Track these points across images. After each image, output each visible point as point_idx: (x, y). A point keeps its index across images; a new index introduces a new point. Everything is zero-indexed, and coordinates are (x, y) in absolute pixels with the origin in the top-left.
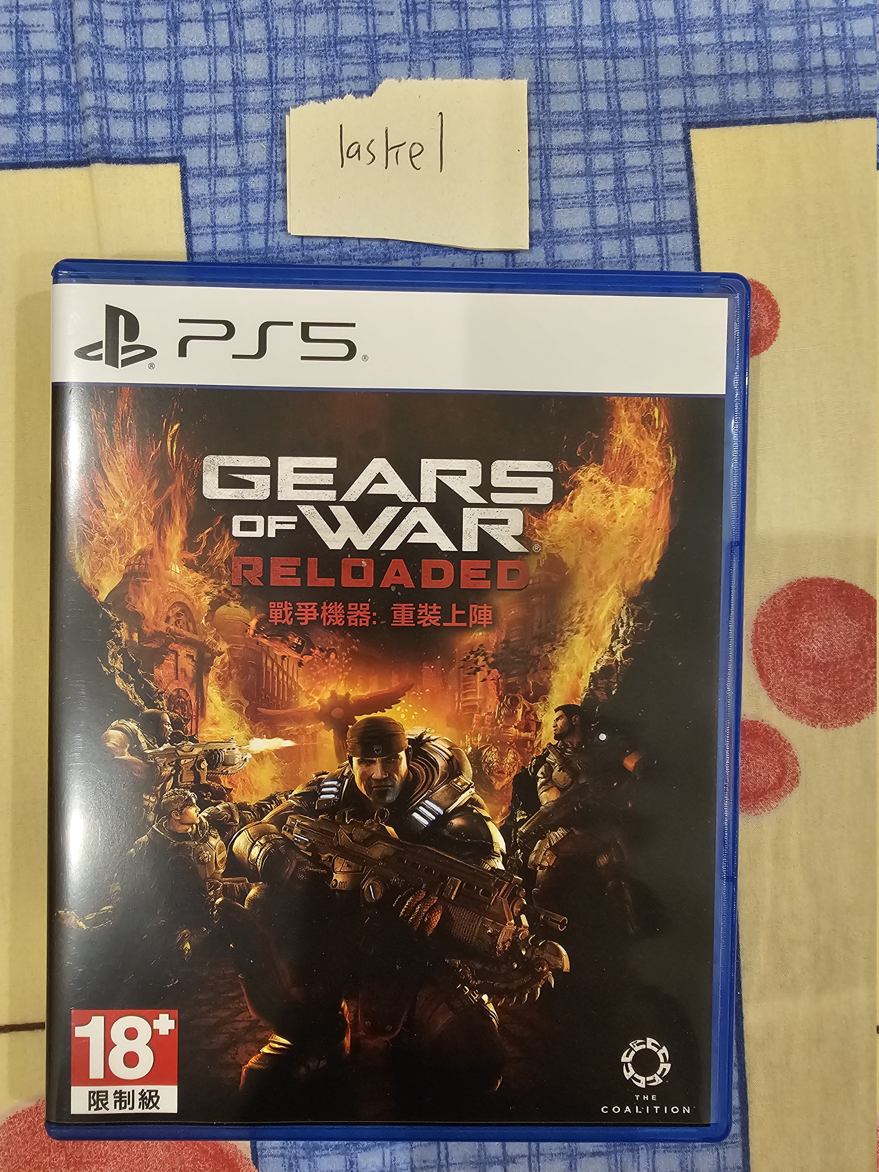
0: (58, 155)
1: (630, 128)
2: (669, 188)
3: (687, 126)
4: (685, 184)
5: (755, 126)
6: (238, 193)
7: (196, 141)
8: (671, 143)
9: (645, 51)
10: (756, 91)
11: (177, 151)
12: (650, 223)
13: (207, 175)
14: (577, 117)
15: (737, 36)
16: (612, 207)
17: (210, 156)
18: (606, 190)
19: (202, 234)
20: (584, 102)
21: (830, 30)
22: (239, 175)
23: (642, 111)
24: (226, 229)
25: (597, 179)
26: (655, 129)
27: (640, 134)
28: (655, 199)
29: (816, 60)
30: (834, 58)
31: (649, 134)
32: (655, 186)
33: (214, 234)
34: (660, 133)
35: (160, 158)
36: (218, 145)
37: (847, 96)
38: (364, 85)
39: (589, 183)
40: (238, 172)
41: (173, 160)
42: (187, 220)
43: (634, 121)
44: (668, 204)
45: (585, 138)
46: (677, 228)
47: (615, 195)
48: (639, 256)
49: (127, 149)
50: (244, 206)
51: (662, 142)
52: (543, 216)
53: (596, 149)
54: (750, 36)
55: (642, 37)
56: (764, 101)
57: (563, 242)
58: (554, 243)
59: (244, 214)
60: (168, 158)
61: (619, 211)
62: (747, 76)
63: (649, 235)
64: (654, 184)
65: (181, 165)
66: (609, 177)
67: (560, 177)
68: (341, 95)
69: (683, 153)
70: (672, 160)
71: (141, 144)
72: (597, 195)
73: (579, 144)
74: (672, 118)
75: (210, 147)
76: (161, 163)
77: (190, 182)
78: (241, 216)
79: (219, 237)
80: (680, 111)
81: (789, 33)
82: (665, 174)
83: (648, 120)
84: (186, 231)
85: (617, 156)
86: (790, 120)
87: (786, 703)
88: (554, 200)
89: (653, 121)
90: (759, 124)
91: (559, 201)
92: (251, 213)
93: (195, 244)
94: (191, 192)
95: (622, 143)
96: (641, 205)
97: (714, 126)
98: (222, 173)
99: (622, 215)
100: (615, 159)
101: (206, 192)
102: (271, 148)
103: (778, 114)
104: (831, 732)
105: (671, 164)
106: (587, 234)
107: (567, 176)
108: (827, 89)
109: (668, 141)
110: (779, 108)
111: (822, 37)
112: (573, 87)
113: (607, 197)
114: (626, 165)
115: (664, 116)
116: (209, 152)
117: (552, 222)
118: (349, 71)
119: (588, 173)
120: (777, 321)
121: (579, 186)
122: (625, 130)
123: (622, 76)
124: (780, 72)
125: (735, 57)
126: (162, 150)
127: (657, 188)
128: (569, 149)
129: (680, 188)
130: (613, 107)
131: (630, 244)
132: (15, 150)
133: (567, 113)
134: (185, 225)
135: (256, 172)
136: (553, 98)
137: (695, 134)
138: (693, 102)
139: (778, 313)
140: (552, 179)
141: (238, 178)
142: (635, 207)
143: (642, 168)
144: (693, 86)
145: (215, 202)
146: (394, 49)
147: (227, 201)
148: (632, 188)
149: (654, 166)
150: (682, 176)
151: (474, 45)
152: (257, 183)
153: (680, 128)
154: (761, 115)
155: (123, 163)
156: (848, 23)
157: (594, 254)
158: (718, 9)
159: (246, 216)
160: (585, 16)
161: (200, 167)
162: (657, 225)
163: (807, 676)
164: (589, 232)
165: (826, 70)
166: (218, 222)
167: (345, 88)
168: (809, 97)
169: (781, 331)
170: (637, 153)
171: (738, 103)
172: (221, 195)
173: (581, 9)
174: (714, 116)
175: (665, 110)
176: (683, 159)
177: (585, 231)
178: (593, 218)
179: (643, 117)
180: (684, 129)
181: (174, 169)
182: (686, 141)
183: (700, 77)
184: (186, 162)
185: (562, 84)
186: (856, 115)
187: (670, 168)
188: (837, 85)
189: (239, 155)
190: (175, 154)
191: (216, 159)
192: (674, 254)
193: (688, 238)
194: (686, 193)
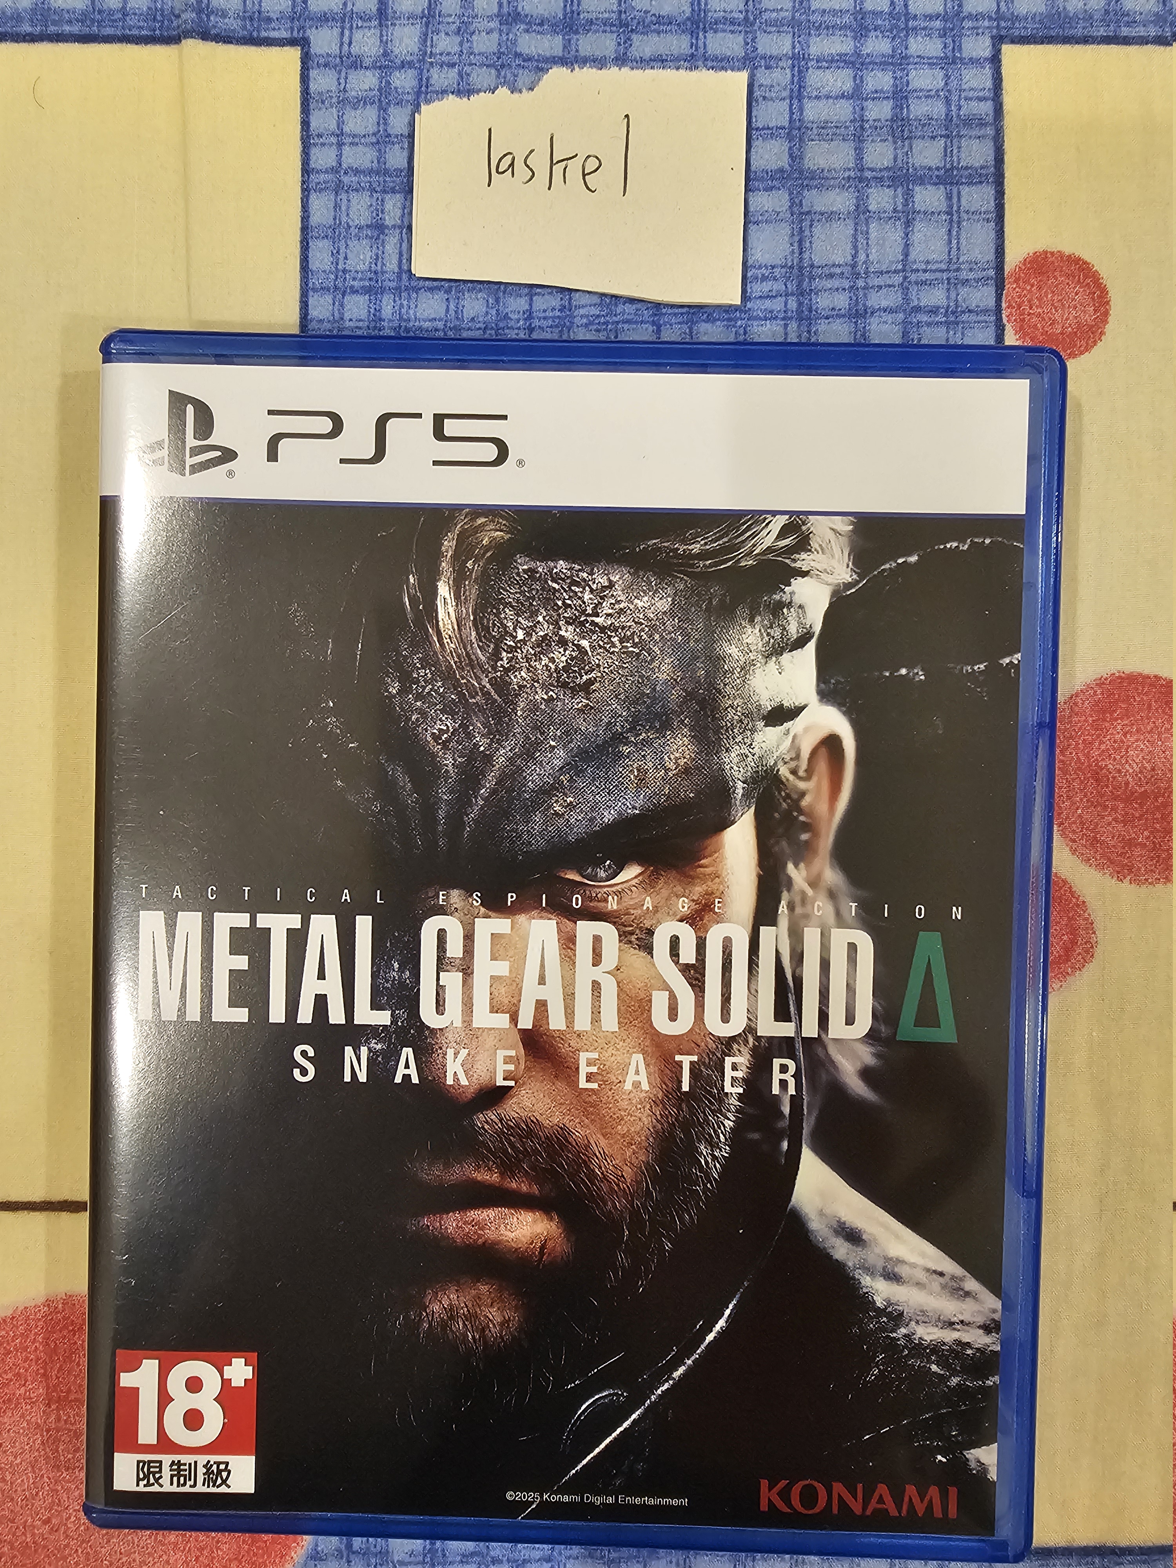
0: (141, 28)
1: (919, 38)
2: (968, 122)
3: (999, 40)
4: (990, 119)
5: (1091, 46)
6: (376, 92)
7: (324, 19)
8: (974, 61)
11: (299, 32)
12: (938, 169)
13: (336, 65)
14: (847, 19)
16: (887, 143)
17: (342, 39)
18: (879, 120)
19: (323, 144)
22: (380, 68)
23: (938, 16)
24: (356, 140)
25: (869, 104)
26: (954, 41)
27: (933, 47)
28: (947, 136)
31: (945, 47)
32: (949, 118)
33: (340, 145)
34: (960, 46)
35: (275, 39)
36: (355, 26)
39: (857, 108)
40: (378, 64)
41: (292, 42)
42: (305, 124)
43: (924, 29)
44: (964, 143)
45: (856, 47)
46: (975, 177)
47: (892, 127)
48: (919, 212)
49: (232, 24)
50: (383, 110)
51: (961, 59)
52: (790, 148)
53: (870, 63)
56: (1107, 12)
57: (816, 187)
58: (803, 187)
59: (383, 120)
60: (286, 39)
61: (895, 149)
63: (936, 184)
64: (947, 115)
65: (302, 49)
66: (885, 102)
67: (818, 98)
69: (990, 75)
70: (974, 84)
71: (251, 19)
72: (867, 126)
73: (846, 55)
74: (977, 28)
75: (343, 28)
76: (275, 46)
77: (313, 73)
78: (378, 123)
79: (346, 149)
80: (990, 18)
82: (962, 102)
83: (944, 29)
84: (302, 138)
85: (899, 74)
86: (1143, 41)
87: (1082, 845)
88: (807, 128)
89: (952, 30)
90: (1099, 44)
91: (815, 131)
92: (391, 120)
93: (313, 158)
94: (313, 87)
95: (907, 57)
96: (928, 143)
97: (1035, 43)
98: (356, 64)
99: (900, 156)
100: (896, 78)
101: (333, 88)
102: (426, 35)
103: (1125, 31)
104: (1144, 890)
105: (972, 89)
106: (849, 178)
107: (828, 97)
109: (971, 59)
110: (1128, 24)
113: (881, 128)
114: (910, 88)
115: (967, 24)
116: (342, 34)
117: (801, 158)
119: (857, 95)
120: (1106, 314)
121: (843, 111)
122: (911, 40)
126: (279, 29)
127: (951, 120)
128: (832, 61)
129: (982, 124)
130: (897, 9)
131: (908, 196)
132: (83, 17)
133: (834, 12)
134: (302, 129)
135: (403, 65)
137: (1008, 51)
138: (1008, 9)
139: (1108, 303)
140: (806, 100)
141: (377, 73)
142: (918, 145)
143: (932, 93)
145: (345, 102)
147: (361, 102)
148: (915, 120)
149: (949, 91)
150: (986, 108)
152: (404, 80)
153: (988, 42)
154: (1102, 32)
155: (224, 42)
157: (858, 206)
159: (385, 124)
161: (328, 54)
162: (947, 171)
163: (1114, 809)
164: (852, 174)
166: (346, 129)
169: (1109, 328)
170: (927, 71)
171: (1071, 15)
172: (353, 93)
174: (1037, 29)
175: (970, 17)
176: (989, 84)
177: (847, 174)
178: (859, 157)
179: (938, 24)
180: (994, 45)
181: (294, 54)
182: (995, 60)
184: (309, 46)
187: (970, 95)
189: (381, 41)
190: (295, 34)
191: (350, 43)
192: (967, 212)
193: (988, 191)
194: (990, 131)
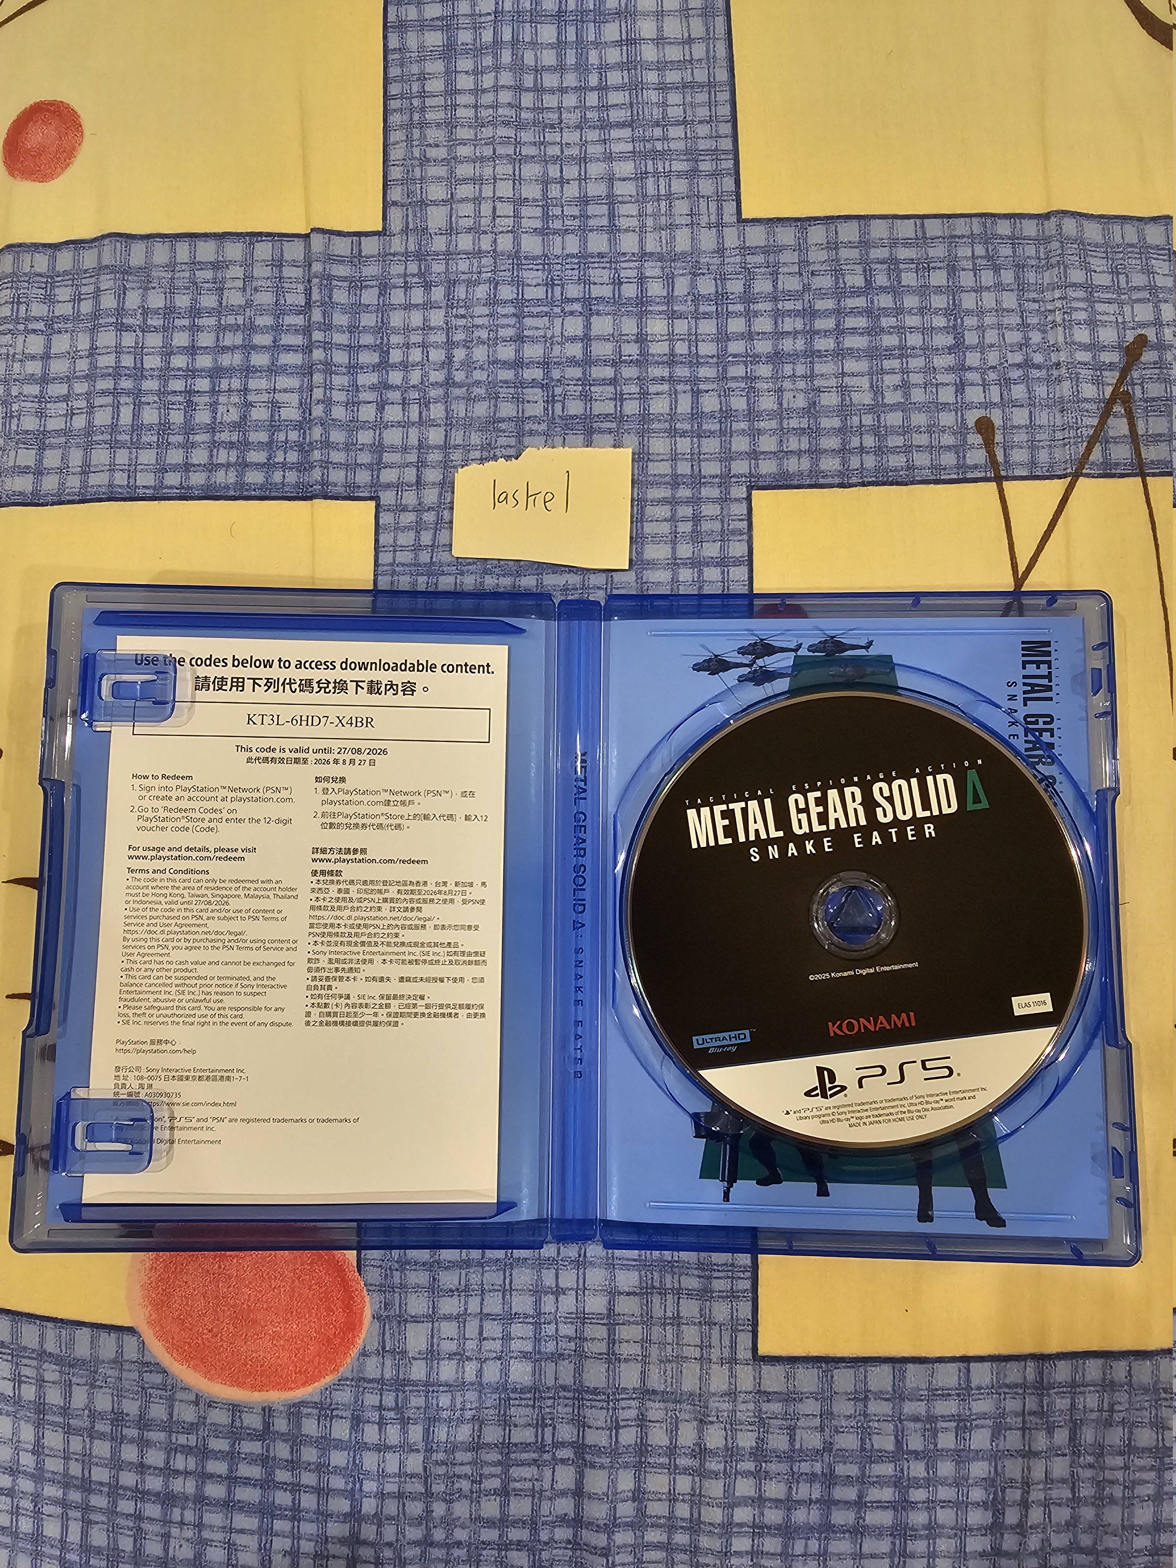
0: (291, 492)
1: (707, 488)
2: (733, 533)
3: (750, 488)
4: (746, 530)
5: (803, 490)
6: (414, 524)
7: (388, 486)
8: (737, 500)
9: (722, 433)
10: (805, 464)
11: (374, 493)
12: (716, 558)
13: (394, 510)
14: (668, 479)
15: (794, 423)
16: (689, 545)
17: (397, 496)
18: (685, 532)
19: (386, 551)
20: (674, 468)
21: (868, 420)
22: (417, 511)
23: (717, 476)
24: (403, 548)
25: (679, 524)
26: (726, 490)
27: (714, 493)
28: (722, 540)
29: (855, 442)
30: (869, 441)
31: (721, 493)
33: (395, 551)
34: (729, 492)
35: (362, 497)
36: (404, 489)
37: (877, 470)
38: (512, 452)
39: (673, 526)
40: (416, 509)
41: (371, 499)
42: (377, 541)
43: (710, 483)
44: (731, 544)
45: (672, 494)
46: (737, 562)
47: (691, 536)
48: (704, 581)
49: (339, 490)
50: (418, 532)
51: (730, 499)
53: (680, 502)
54: (804, 423)
55: (721, 422)
56: (811, 471)
57: (650, 569)
58: (644, 569)
59: (417, 538)
60: (367, 497)
61: (693, 548)
62: (799, 453)
63: (715, 566)
64: (722, 529)
65: (376, 502)
66: (688, 523)
67: (652, 521)
68: (495, 458)
69: (745, 507)
70: (736, 512)
71: (349, 487)
72: (678, 536)
73: (667, 498)
74: (739, 482)
75: (397, 491)
76: (362, 500)
77: (381, 515)
78: (415, 540)
79: (398, 554)
80: (746, 477)
81: (836, 423)
82: (730, 522)
83: (721, 483)
84: (375, 548)
85: (696, 508)
86: (831, 486)
88: (647, 537)
89: (725, 483)
90: (806, 488)
91: (649, 539)
92: (422, 538)
93: (380, 558)
94: (381, 522)
95: (700, 499)
96: (711, 544)
97: (770, 489)
98: (404, 509)
99: (696, 551)
100: (694, 510)
101: (392, 522)
102: (443, 493)
103: (821, 481)
105: (736, 515)
106: (668, 564)
107: (657, 521)
108: (862, 464)
109: (734, 499)
110: (823, 477)
111: (861, 425)
112: (665, 458)
113: (686, 537)
114: (702, 515)
115: (733, 480)
116: (397, 494)
117: (640, 554)
118: (502, 441)
119: (673, 519)
121: (665, 528)
122: (703, 489)
123: (704, 450)
124: (826, 450)
125: (791, 439)
126: (364, 492)
127: (724, 532)
128: (659, 502)
129: (739, 534)
130: (695, 473)
131: (700, 573)
132: (262, 487)
133: (661, 475)
134: (375, 543)
136: (650, 464)
137: (756, 494)
138: (756, 471)
140: (647, 522)
141: (415, 513)
142: (706, 545)
143: (714, 518)
144: (756, 459)
145: (398, 529)
146: (535, 427)
147: (406, 529)
148: (704, 532)
149: (723, 516)
150: (743, 525)
151: (595, 425)
152: (429, 517)
153: (745, 489)
154: (808, 482)
155: (335, 499)
156: (882, 415)
157: (673, 578)
158: (781, 404)
159: (419, 540)
160: (679, 407)
161: (389, 504)
162: (721, 559)
164: (670, 562)
165: (862, 450)
166: (398, 543)
167: (498, 453)
168: (847, 470)
170: (711, 506)
171: (791, 473)
172: (403, 525)
173: (676, 402)
174: (772, 481)
175: (735, 476)
176: (745, 512)
177: (667, 562)
178: (674, 553)
179: (717, 480)
180: (748, 490)
181: (372, 505)
182: (749, 499)
183: (763, 453)
184: (380, 501)
185: (658, 454)
186: (884, 484)
187: (735, 518)
188: (870, 461)
189: (418, 497)
190: (372, 495)
191: (401, 499)
193: (745, 570)
194: (745, 537)
